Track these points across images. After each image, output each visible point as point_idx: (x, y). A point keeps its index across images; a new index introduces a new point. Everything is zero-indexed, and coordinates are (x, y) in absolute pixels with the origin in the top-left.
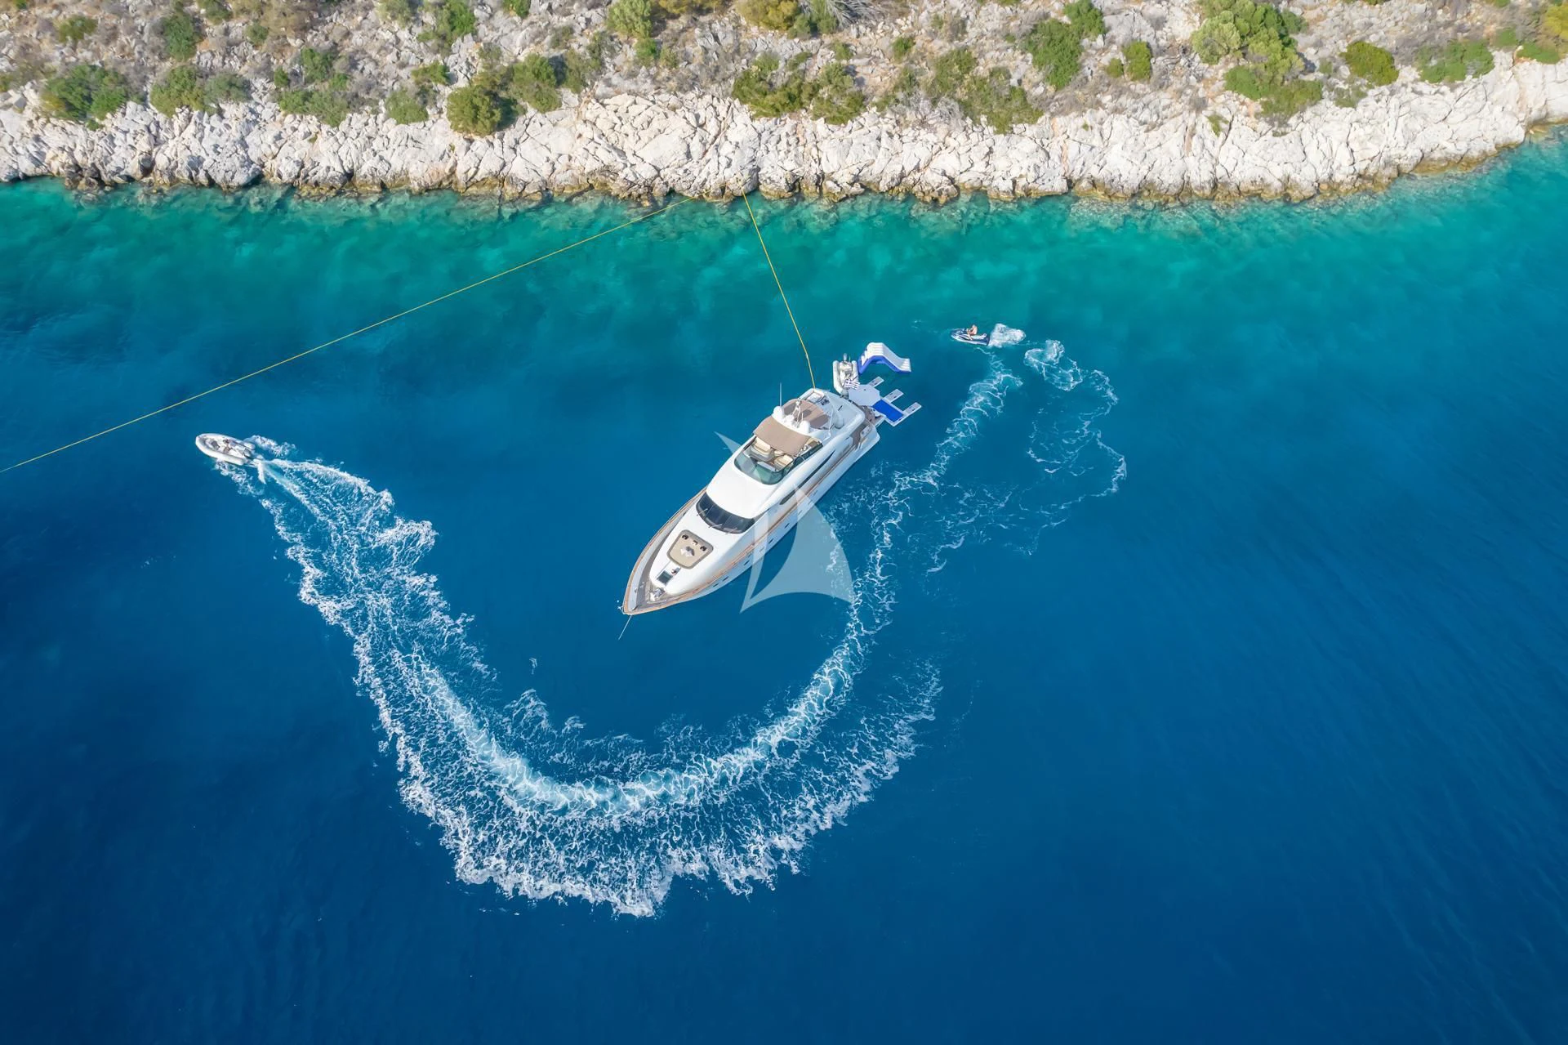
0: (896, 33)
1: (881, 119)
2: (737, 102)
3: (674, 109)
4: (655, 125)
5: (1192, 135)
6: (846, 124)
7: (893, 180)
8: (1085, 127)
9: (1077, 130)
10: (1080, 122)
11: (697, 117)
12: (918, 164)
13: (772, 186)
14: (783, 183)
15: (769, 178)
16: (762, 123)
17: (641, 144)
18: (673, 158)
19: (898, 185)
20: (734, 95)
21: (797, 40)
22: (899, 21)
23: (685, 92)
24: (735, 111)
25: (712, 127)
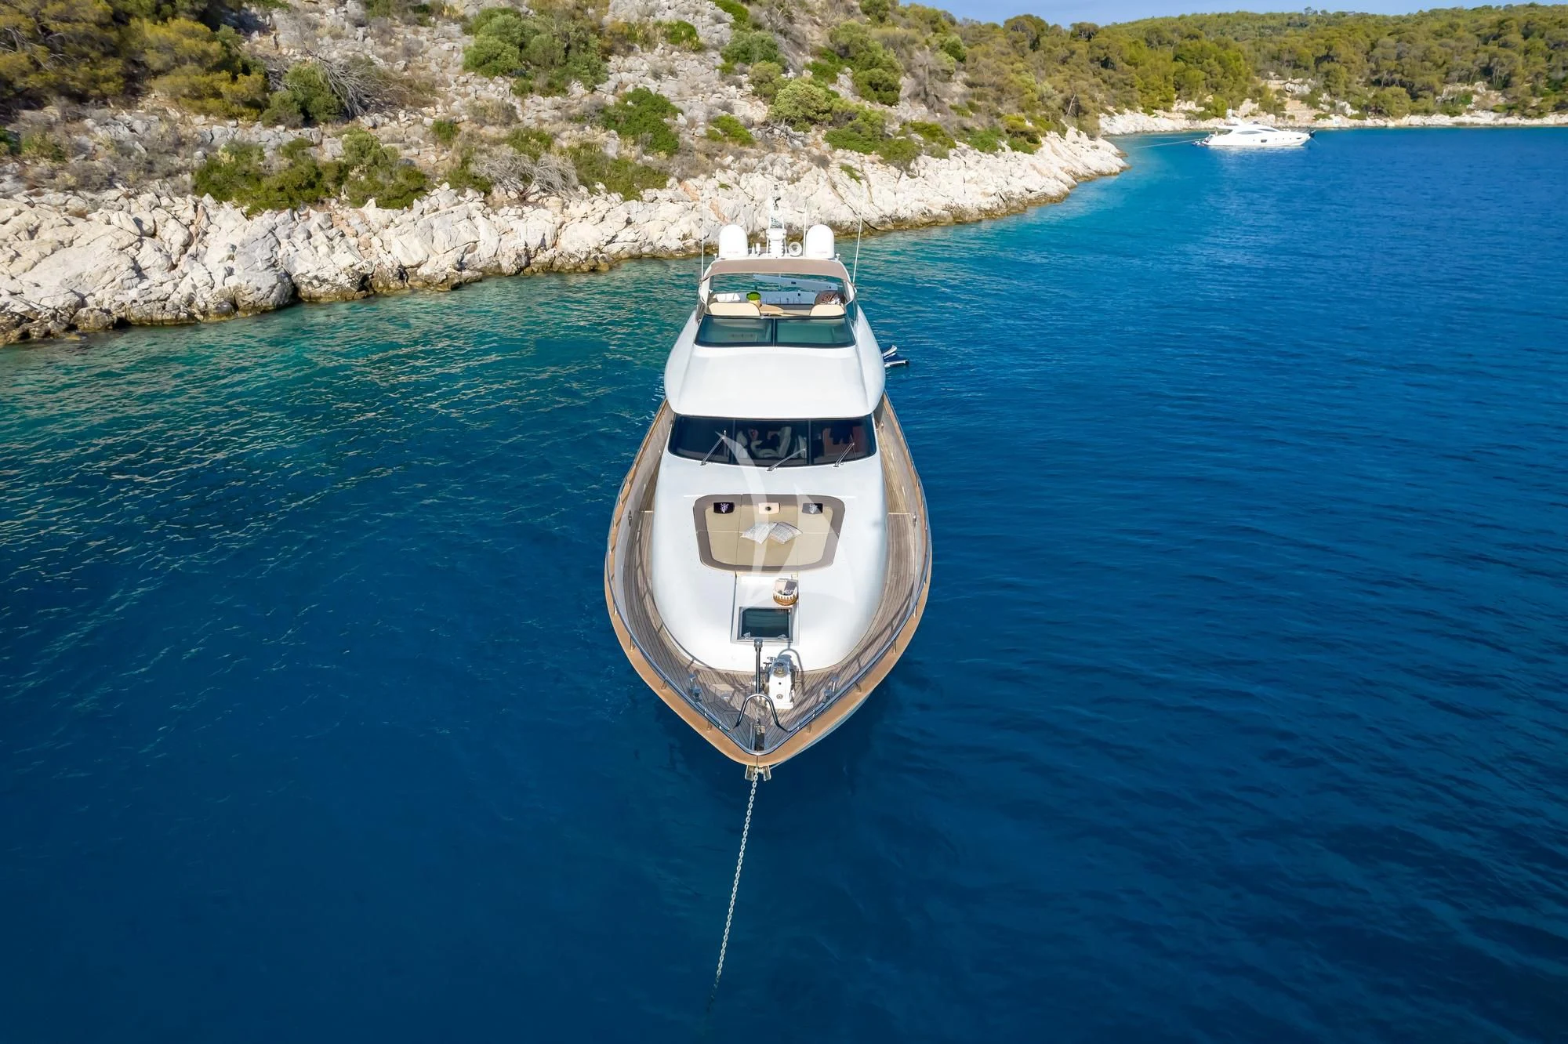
0: (427, 121)
1: (459, 197)
2: (208, 199)
3: (81, 215)
4: (46, 235)
5: (834, 187)
6: (410, 206)
7: (519, 256)
8: (722, 186)
9: (716, 189)
10: (713, 183)
11: (138, 222)
12: (543, 240)
13: (326, 287)
14: (343, 280)
15: (316, 277)
16: (267, 218)
17: (19, 264)
18: (107, 277)
19: (528, 264)
20: (197, 190)
21: (281, 128)
22: (425, 109)
23: (98, 190)
24: (211, 212)
25: (174, 235)
